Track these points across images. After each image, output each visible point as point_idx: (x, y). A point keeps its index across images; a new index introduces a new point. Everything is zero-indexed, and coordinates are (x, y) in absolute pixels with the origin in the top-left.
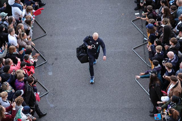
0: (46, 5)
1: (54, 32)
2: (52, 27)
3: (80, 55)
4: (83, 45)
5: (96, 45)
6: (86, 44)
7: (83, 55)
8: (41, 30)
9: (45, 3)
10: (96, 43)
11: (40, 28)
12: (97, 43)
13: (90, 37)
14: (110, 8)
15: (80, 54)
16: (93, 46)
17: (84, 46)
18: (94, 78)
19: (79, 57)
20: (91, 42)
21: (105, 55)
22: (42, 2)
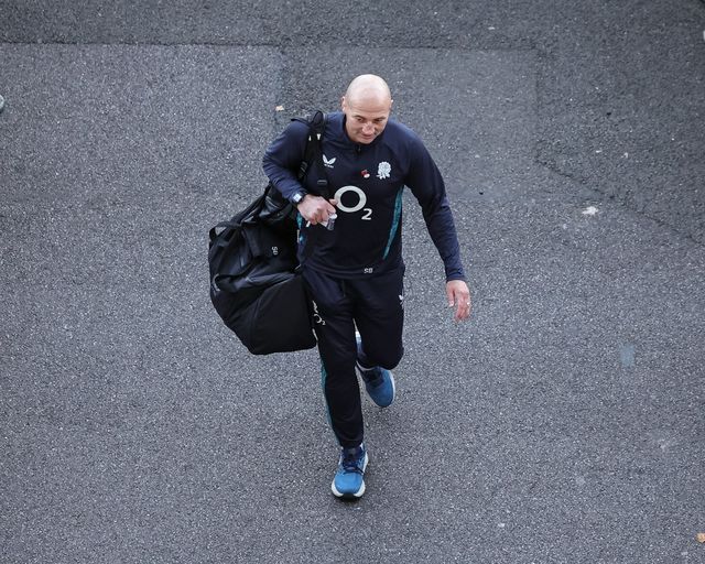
3: (239, 284)
4: (261, 204)
5: (372, 188)
6: (284, 186)
7: (268, 284)
10: (374, 171)
12: (384, 170)
13: (318, 124)
15: (235, 278)
16: (350, 199)
17: (271, 206)
18: (366, 458)
19: (231, 305)
20: (329, 162)
21: (461, 277)
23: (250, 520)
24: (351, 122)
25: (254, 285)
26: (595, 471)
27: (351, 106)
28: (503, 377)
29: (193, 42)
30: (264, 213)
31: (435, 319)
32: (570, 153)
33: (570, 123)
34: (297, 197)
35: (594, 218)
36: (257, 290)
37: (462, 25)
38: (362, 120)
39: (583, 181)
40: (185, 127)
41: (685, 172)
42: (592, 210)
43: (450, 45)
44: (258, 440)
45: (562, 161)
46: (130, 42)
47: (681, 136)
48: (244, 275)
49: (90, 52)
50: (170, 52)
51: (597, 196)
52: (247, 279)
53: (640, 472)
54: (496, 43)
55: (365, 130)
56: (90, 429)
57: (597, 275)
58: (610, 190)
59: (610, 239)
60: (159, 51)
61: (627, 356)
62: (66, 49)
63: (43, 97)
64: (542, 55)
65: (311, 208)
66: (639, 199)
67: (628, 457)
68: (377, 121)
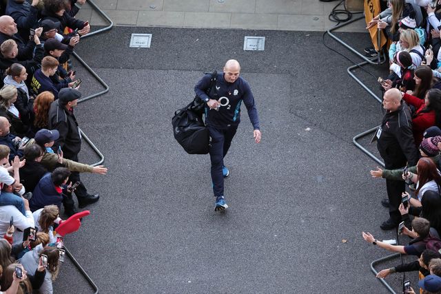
0: (100, 201)
1: (120, 289)
2: (116, 274)
3: (186, 129)
5: (232, 98)
6: (202, 96)
7: (196, 130)
8: (81, 279)
9: (96, 196)
10: (233, 92)
11: (77, 273)
12: (236, 92)
13: (215, 75)
14: (303, 221)
15: (185, 127)
16: (224, 101)
20: (218, 88)
22: (89, 192)
23: (190, 232)
24: (227, 75)
25: (191, 130)
26: (308, 218)
27: (226, 70)
28: (277, 185)
29: (173, 69)
30: (193, 107)
31: (254, 165)
32: (301, 109)
33: (301, 99)
34: (207, 100)
35: (309, 131)
36: (193, 131)
37: (265, 65)
38: (231, 74)
39: (306, 119)
40: (170, 98)
41: (340, 116)
42: (308, 129)
43: (260, 72)
44: (193, 205)
45: (299, 112)
46: (153, 69)
47: (339, 104)
48: (188, 126)
49: (138, 72)
50: (166, 72)
51: (310, 124)
52: (189, 128)
53: (323, 218)
54: (277, 71)
55: (232, 78)
56: (136, 200)
57: (310, 151)
58: (315, 122)
59: (314, 139)
60: (162, 72)
61: (320, 179)
62: (131, 70)
63: (123, 87)
64: (293, 76)
65: (212, 103)
66: (325, 126)
67: (319, 213)
68: (236, 74)
